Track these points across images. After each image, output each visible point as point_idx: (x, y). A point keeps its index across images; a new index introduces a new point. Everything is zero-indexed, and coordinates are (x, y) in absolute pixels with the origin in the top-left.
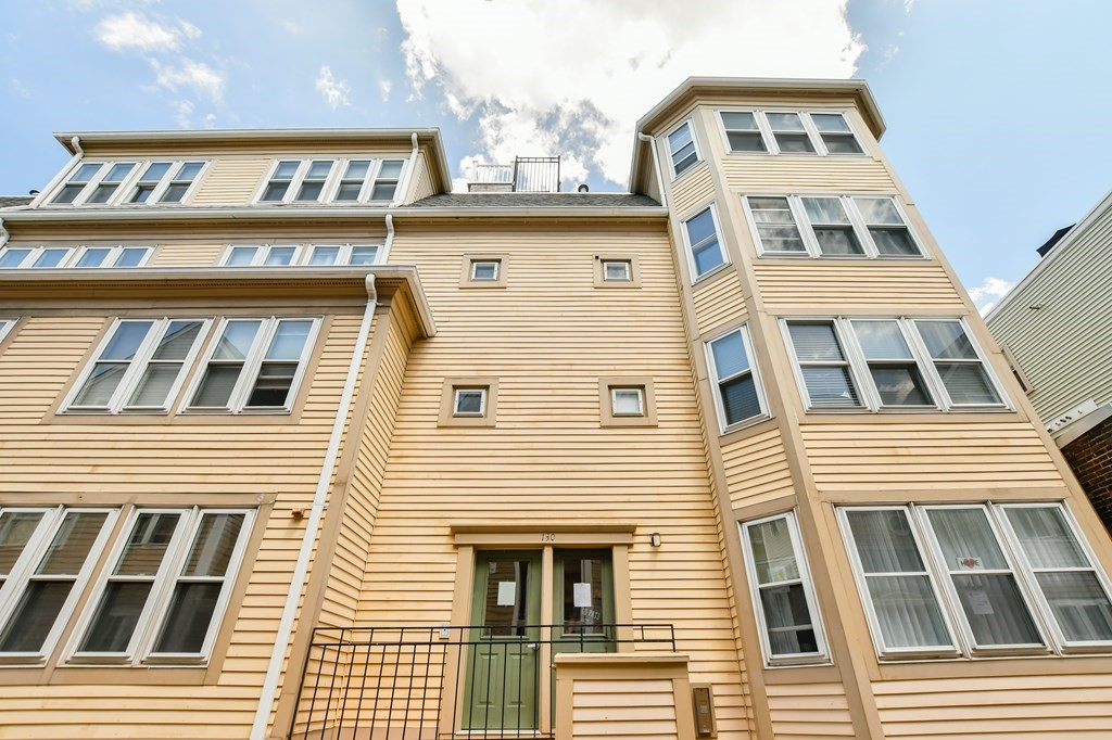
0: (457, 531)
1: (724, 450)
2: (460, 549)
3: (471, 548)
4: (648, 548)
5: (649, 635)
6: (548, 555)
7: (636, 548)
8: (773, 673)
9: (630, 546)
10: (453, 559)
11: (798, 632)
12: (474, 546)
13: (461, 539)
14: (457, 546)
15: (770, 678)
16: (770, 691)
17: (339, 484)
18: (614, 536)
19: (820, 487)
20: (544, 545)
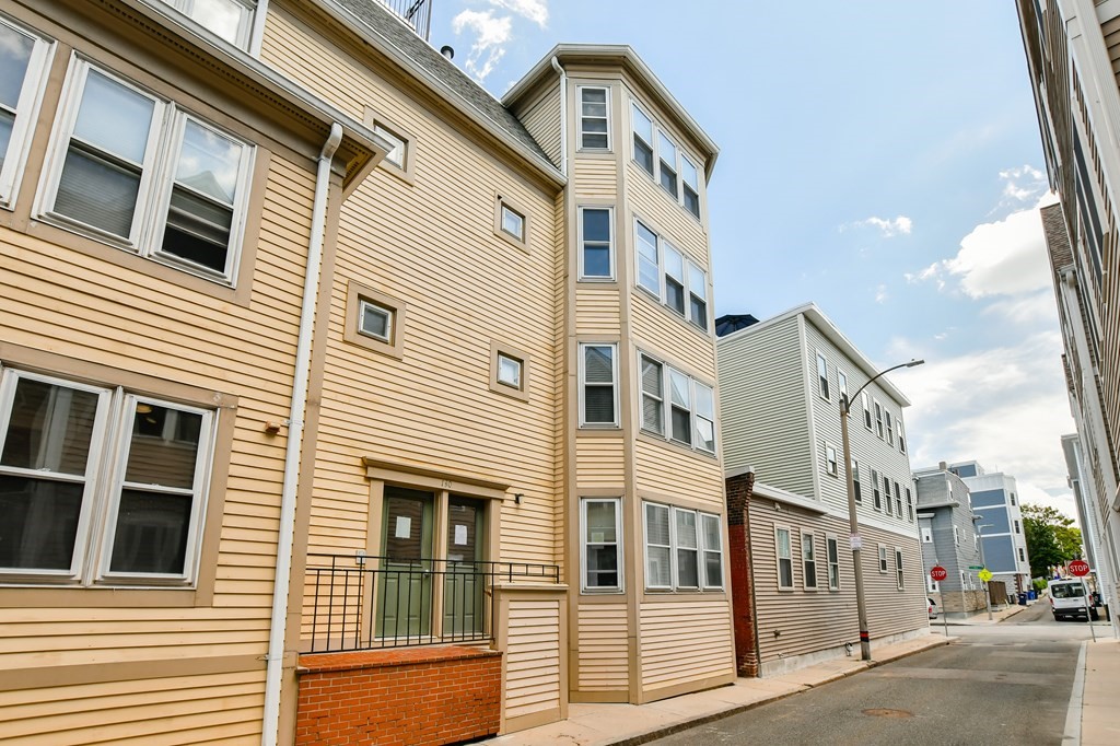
0: (367, 464)
1: (579, 441)
2: (373, 483)
3: (382, 484)
4: (513, 504)
5: (531, 570)
6: (445, 498)
7: (506, 503)
8: (585, 597)
9: (502, 500)
10: (365, 490)
11: (599, 574)
12: (385, 481)
13: (373, 472)
14: (368, 479)
15: (582, 600)
16: (581, 607)
17: (312, 403)
18: (493, 491)
19: (639, 486)
20: (442, 490)
